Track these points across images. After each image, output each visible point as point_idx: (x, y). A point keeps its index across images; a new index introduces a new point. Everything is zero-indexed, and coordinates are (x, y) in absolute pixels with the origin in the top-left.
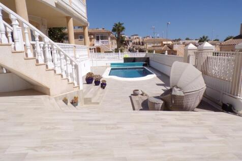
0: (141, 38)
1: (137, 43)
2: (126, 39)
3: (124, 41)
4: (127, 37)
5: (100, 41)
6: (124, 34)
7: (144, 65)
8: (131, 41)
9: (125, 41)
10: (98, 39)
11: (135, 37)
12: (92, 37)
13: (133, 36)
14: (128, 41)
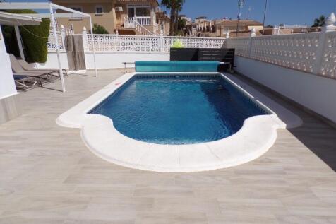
0: (210, 21)
1: (204, 28)
2: (187, 24)
3: (184, 26)
4: (189, 20)
5: (136, 17)
6: (184, 16)
7: (220, 68)
8: (195, 27)
9: (186, 27)
10: (131, 15)
11: (201, 20)
12: (121, 9)
13: (199, 18)
14: (190, 27)
